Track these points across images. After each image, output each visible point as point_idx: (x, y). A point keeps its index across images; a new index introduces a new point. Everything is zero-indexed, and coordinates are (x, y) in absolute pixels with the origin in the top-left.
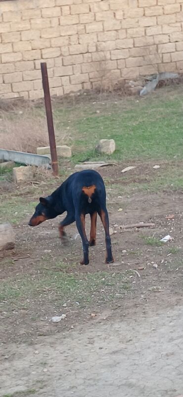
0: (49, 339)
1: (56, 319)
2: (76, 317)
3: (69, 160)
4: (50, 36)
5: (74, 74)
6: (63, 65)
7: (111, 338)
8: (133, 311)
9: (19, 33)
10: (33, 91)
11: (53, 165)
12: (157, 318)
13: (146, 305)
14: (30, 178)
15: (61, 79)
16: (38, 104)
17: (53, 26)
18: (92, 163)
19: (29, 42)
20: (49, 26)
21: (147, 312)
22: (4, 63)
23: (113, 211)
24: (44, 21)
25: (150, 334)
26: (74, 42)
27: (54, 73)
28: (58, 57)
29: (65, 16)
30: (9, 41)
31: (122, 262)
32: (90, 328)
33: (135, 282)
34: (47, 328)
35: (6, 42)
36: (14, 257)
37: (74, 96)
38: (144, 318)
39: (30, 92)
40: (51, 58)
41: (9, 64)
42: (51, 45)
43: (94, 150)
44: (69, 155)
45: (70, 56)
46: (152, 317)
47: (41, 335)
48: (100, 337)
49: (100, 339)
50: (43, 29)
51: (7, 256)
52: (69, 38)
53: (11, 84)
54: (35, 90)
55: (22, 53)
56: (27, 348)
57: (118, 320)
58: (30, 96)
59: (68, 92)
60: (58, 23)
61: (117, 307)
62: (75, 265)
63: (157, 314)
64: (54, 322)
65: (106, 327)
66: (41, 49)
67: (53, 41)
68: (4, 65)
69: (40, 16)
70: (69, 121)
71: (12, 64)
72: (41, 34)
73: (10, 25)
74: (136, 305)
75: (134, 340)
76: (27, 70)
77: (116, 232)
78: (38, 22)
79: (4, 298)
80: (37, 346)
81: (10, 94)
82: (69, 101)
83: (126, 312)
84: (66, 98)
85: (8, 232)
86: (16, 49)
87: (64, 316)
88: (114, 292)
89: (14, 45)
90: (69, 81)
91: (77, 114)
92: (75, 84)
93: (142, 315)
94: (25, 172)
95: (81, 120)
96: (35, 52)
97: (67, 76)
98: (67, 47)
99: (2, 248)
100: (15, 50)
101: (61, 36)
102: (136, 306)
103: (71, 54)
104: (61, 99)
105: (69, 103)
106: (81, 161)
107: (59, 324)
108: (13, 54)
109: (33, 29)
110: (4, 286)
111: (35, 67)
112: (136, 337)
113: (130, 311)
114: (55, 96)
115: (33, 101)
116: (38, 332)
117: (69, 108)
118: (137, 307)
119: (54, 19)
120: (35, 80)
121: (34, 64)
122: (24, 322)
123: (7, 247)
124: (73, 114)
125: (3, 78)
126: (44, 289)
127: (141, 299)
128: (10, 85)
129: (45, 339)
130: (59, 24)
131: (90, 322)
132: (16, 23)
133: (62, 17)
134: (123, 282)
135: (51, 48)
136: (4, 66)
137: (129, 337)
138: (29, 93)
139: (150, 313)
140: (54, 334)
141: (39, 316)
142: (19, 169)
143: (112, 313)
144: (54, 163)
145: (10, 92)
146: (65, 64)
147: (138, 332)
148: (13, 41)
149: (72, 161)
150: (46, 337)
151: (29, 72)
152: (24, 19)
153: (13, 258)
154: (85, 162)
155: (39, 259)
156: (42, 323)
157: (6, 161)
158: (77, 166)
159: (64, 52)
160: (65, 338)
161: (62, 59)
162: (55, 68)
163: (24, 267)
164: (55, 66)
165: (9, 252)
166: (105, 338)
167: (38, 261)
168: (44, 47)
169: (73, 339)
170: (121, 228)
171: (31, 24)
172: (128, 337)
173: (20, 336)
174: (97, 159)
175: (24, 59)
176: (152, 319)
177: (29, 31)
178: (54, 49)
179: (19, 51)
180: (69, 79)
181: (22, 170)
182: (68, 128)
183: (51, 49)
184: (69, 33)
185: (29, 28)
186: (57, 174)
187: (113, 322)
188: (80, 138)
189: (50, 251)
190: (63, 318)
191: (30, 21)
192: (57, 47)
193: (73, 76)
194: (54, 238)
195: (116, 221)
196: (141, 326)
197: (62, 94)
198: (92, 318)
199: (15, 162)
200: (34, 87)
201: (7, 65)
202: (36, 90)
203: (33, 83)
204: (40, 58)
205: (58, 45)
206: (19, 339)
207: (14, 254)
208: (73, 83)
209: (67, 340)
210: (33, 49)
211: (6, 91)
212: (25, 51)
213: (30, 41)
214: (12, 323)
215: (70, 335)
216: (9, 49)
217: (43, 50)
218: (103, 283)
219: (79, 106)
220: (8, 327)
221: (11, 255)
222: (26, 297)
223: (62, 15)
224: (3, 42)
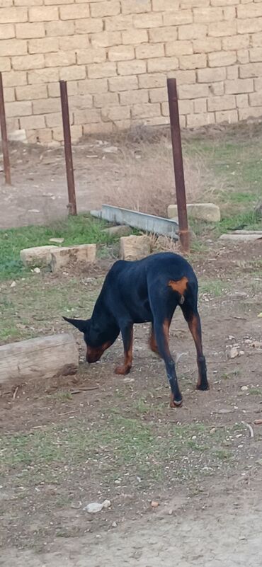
0: (71, 544)
1: (94, 507)
2: (126, 505)
3: (212, 227)
4: (222, 34)
5: (255, 91)
6: (239, 78)
7: (171, 549)
8: (221, 501)
9: (175, 28)
10: (192, 115)
11: (181, 235)
12: (252, 517)
13: (245, 491)
14: (144, 254)
15: (236, 98)
16: (197, 134)
17: (226, 18)
18: (248, 232)
19: (189, 42)
20: (221, 18)
21: (242, 504)
22: (152, 73)
23: (251, 317)
24: (212, 11)
25: (235, 547)
26: (256, 43)
27: (224, 89)
28: (232, 65)
29: (246, 4)
30: (161, 40)
31: (236, 407)
32: (142, 529)
33: (241, 446)
34: (75, 523)
35: (156, 41)
36: (74, 386)
37: (254, 124)
38: (233, 516)
39: (188, 116)
40: (222, 67)
41: (159, 74)
42: (222, 47)
43: (255, 211)
44: (217, 217)
45: (251, 64)
46: (247, 515)
47: (61, 536)
48: (154, 546)
49: (153, 549)
50: (210, 23)
51: (64, 385)
52: (251, 37)
53: (161, 104)
54: (195, 113)
55: (178, 59)
56: (32, 558)
57: (192, 517)
58: (188, 123)
59: (244, 119)
60: (235, 15)
61: (197, 492)
62: (160, 409)
63: (256, 510)
64: (88, 513)
65: (168, 527)
66: (206, 53)
67: (225, 41)
68: (150, 75)
69: (208, 3)
70: (239, 163)
71: (162, 74)
72: (207, 30)
73: (163, 17)
74: (228, 490)
75: (207, 556)
76: (186, 84)
77: (242, 353)
78: (204, 13)
79: (30, 461)
80: (48, 556)
81: (157, 118)
82: (243, 131)
83: (209, 501)
84: (240, 126)
85: (67, 347)
86: (170, 51)
87: (107, 502)
88: (202, 463)
89: (167, 45)
90: (247, 101)
91: (252, 151)
92: (257, 106)
93: (231, 511)
94: (136, 244)
95: (257, 161)
96: (199, 58)
97: (244, 93)
98: (246, 51)
99: (57, 372)
100: (167, 53)
101: (238, 34)
102: (227, 492)
103: (252, 61)
104: (234, 128)
105: (243, 134)
106: (231, 229)
107: (95, 516)
108: (165, 60)
109: (196, 23)
110: (40, 439)
111: (197, 79)
112: (211, 550)
113: (217, 500)
114: (224, 124)
115: (192, 130)
116: (59, 530)
117: (243, 142)
118: (229, 494)
119: (230, 8)
120: (197, 98)
121: (197, 74)
122: (43, 510)
123: (64, 371)
124: (246, 152)
125: (149, 94)
126: (97, 450)
127: (239, 479)
128: (159, 104)
129: (66, 542)
130: (236, 17)
131: (146, 517)
132: (172, 13)
133: (240, 5)
134: (223, 445)
135: (223, 52)
136: (151, 77)
137: (200, 549)
138: (186, 118)
139: (247, 506)
140: (83, 536)
141: (71, 499)
142: (128, 240)
143: (186, 502)
144: (183, 232)
145: (159, 116)
146: (241, 77)
147: (217, 541)
148: (166, 40)
149: (217, 228)
150: (68, 540)
151: (188, 86)
152: (183, 7)
153: (73, 389)
154: (237, 231)
155: (111, 393)
156: (72, 513)
157: (118, 224)
158: (224, 236)
159: (242, 58)
160: (97, 544)
161: (239, 69)
162: (227, 82)
163: (85, 405)
164: (226, 78)
165: (68, 380)
166: (161, 550)
167: (109, 396)
168: (213, 50)
169: (109, 548)
170: (254, 346)
171: (193, 15)
172: (198, 551)
173: (28, 536)
174: (256, 226)
175: (181, 68)
176: (246, 518)
177: (189, 26)
178: (226, 54)
179: (174, 56)
180: (247, 98)
181: (133, 242)
182: (233, 173)
183: (222, 54)
184: (251, 30)
185: (191, 21)
186: (186, 250)
187: (181, 520)
188: (247, 190)
189: (132, 380)
190: (106, 506)
191: (192, 11)
192: (231, 50)
193: (255, 93)
194: (144, 358)
195: (251, 333)
196: (224, 530)
197: (236, 121)
198: (150, 510)
199: (130, 226)
200: (194, 110)
201: (154, 75)
202: (197, 113)
203: (194, 103)
204: (205, 65)
205: (234, 48)
206: (26, 540)
207: (75, 382)
208: (252, 104)
209: (100, 547)
210: (194, 53)
211: (151, 114)
212: (184, 55)
213: (191, 41)
214: (25, 508)
215: (108, 539)
216: (159, 51)
217: (210, 55)
218: (191, 445)
219: (257, 140)
220: (17, 515)
221: (69, 383)
222: (65, 462)
223: (240, 3)
224: (151, 41)
